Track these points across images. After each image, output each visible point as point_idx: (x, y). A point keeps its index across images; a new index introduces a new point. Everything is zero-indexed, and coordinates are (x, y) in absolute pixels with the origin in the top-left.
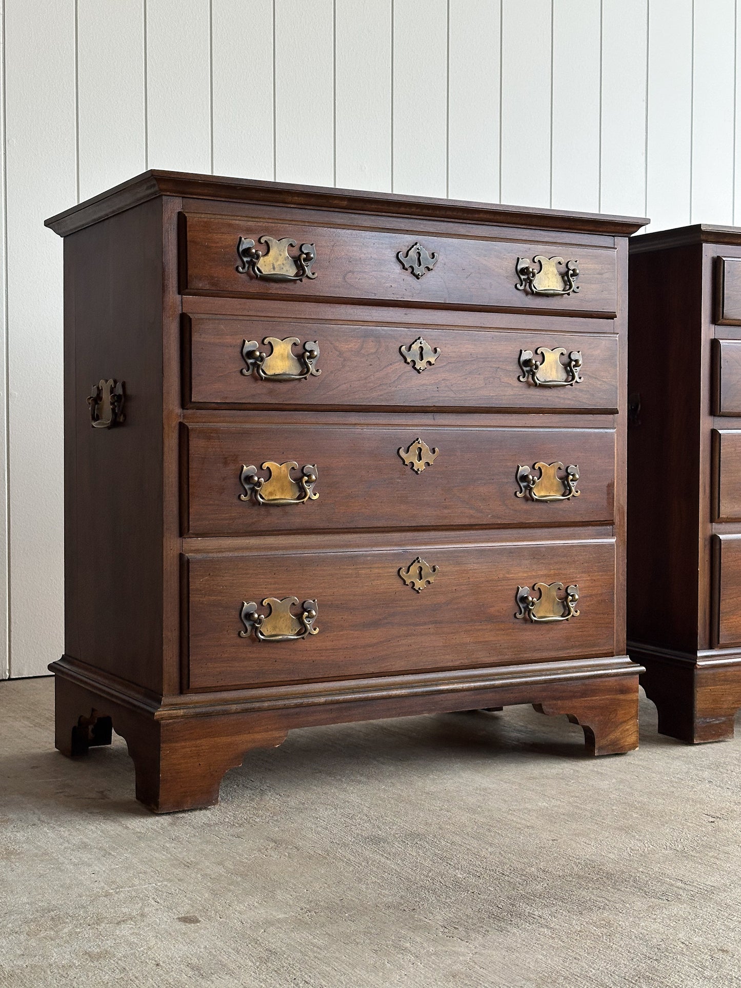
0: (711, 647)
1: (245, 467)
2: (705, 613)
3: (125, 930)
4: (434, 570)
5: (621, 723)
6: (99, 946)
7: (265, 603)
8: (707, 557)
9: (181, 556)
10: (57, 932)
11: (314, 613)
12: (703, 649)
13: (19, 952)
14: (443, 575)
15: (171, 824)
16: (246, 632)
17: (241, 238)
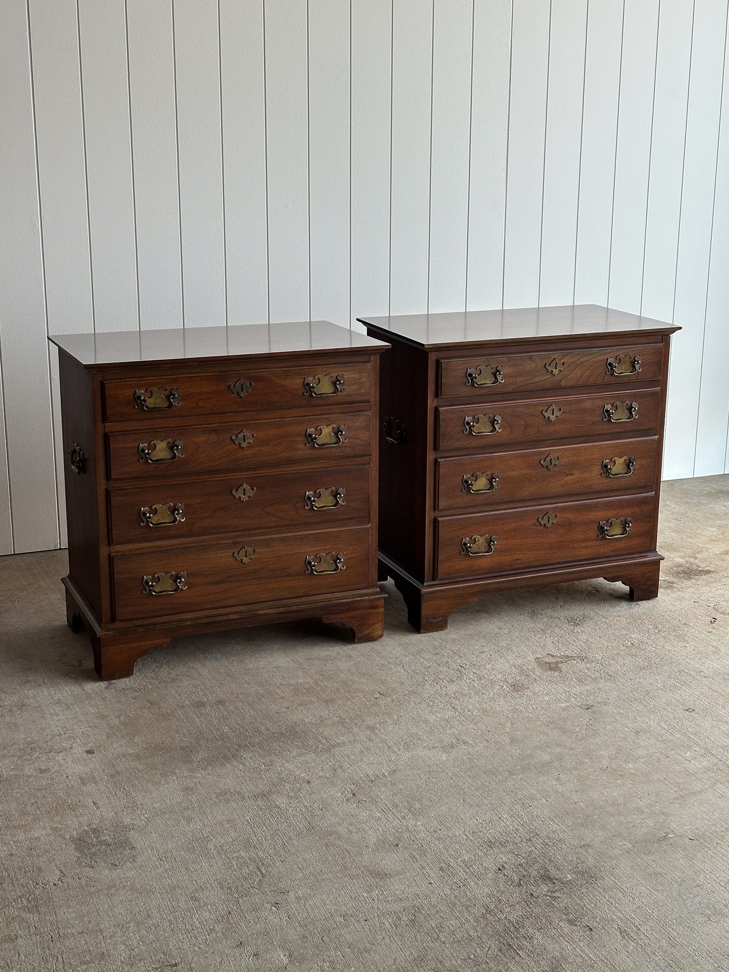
0: (434, 580)
1: (142, 509)
2: (430, 562)
3: (60, 757)
4: (254, 552)
5: (373, 625)
6: (46, 765)
7: (156, 576)
8: (432, 530)
9: (109, 555)
10: (31, 756)
11: (183, 580)
12: (428, 581)
13: (12, 767)
14: (260, 554)
15: (106, 688)
16: (146, 591)
17: (136, 391)
